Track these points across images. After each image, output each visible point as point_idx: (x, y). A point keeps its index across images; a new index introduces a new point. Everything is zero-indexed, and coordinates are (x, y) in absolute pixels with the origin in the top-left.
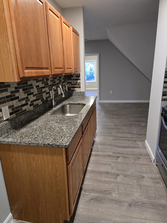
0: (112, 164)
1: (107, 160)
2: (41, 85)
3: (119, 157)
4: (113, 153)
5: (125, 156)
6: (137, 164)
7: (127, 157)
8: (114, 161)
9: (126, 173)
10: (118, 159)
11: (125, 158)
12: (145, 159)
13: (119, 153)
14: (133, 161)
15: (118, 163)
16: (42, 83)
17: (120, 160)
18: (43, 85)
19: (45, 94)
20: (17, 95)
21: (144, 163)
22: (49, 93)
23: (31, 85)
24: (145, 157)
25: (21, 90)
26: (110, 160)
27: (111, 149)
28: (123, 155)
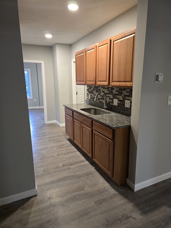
0: (65, 160)
1: (71, 161)
2: (106, 91)
3: (63, 166)
4: (70, 168)
5: (58, 169)
6: (46, 166)
7: (56, 168)
8: (65, 162)
9: (53, 158)
10: (63, 164)
11: (57, 168)
12: (38, 173)
13: (65, 170)
14: (49, 167)
15: (61, 162)
16: (107, 91)
17: (61, 164)
18: (108, 92)
19: (108, 98)
20: (94, 92)
21: (39, 168)
22: (113, 99)
23: (100, 89)
24: (39, 174)
25: (95, 90)
26: (68, 162)
27: (75, 171)
28: (60, 169)
